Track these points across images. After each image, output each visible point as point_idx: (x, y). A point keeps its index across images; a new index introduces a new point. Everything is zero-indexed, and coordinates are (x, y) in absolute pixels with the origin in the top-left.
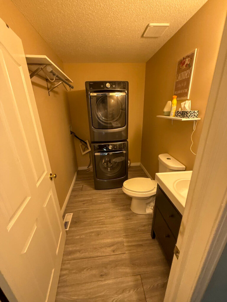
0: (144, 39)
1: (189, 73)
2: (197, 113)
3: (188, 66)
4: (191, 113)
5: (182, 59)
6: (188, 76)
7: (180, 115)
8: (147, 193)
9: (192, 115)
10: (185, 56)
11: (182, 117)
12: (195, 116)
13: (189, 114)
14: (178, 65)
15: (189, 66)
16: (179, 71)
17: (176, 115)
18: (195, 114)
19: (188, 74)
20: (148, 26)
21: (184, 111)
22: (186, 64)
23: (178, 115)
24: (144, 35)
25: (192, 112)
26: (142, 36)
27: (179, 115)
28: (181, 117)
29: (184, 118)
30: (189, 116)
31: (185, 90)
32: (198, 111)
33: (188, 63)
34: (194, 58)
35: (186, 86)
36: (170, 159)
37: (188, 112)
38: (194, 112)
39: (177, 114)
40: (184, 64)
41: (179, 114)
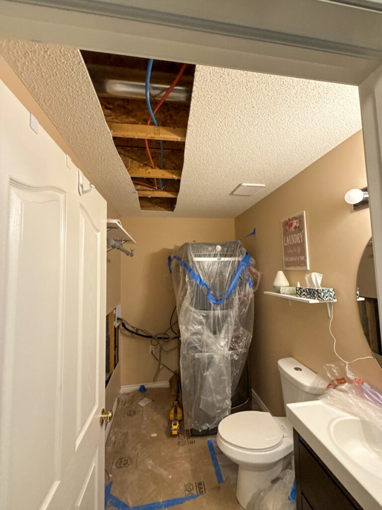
0: (233, 196)
1: (302, 237)
2: (333, 293)
3: (297, 228)
4: (324, 292)
5: (288, 220)
6: (301, 241)
7: (306, 294)
8: (268, 453)
9: (327, 295)
10: (290, 217)
11: (310, 298)
12: (331, 296)
13: (322, 294)
14: (283, 226)
15: (300, 229)
16: (286, 233)
17: (299, 294)
18: (331, 293)
19: (300, 238)
20: (240, 185)
21: (312, 289)
22: (293, 226)
23: (302, 294)
24: (235, 193)
25: (326, 291)
26: (232, 194)
27: (304, 295)
28: (308, 298)
29: (315, 299)
30: (323, 297)
31: (300, 257)
32: (334, 290)
33: (298, 225)
34: (304, 221)
35: (300, 252)
36: (301, 370)
37: (319, 291)
38: (329, 291)
39: (300, 292)
40: (292, 225)
41: (304, 293)
